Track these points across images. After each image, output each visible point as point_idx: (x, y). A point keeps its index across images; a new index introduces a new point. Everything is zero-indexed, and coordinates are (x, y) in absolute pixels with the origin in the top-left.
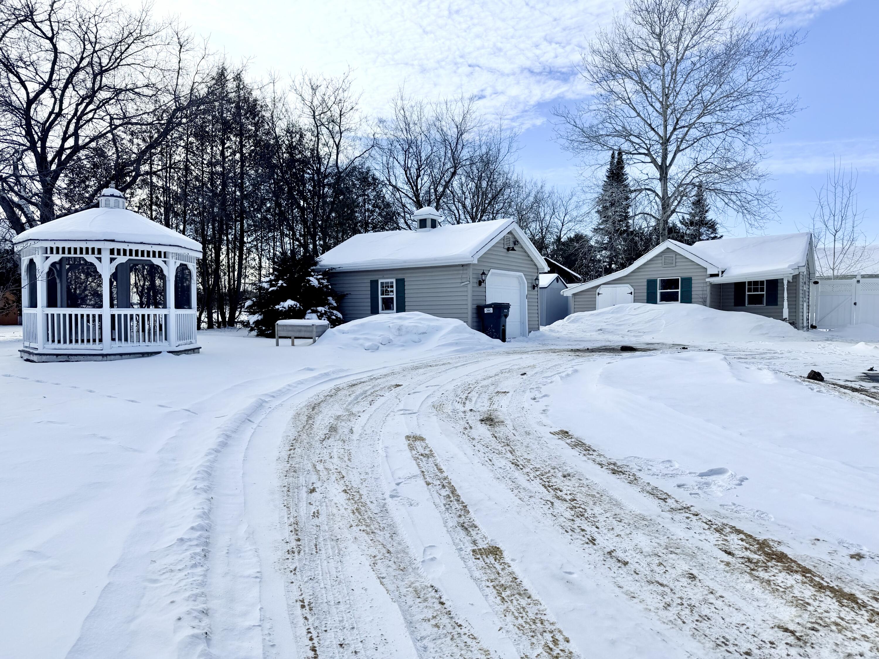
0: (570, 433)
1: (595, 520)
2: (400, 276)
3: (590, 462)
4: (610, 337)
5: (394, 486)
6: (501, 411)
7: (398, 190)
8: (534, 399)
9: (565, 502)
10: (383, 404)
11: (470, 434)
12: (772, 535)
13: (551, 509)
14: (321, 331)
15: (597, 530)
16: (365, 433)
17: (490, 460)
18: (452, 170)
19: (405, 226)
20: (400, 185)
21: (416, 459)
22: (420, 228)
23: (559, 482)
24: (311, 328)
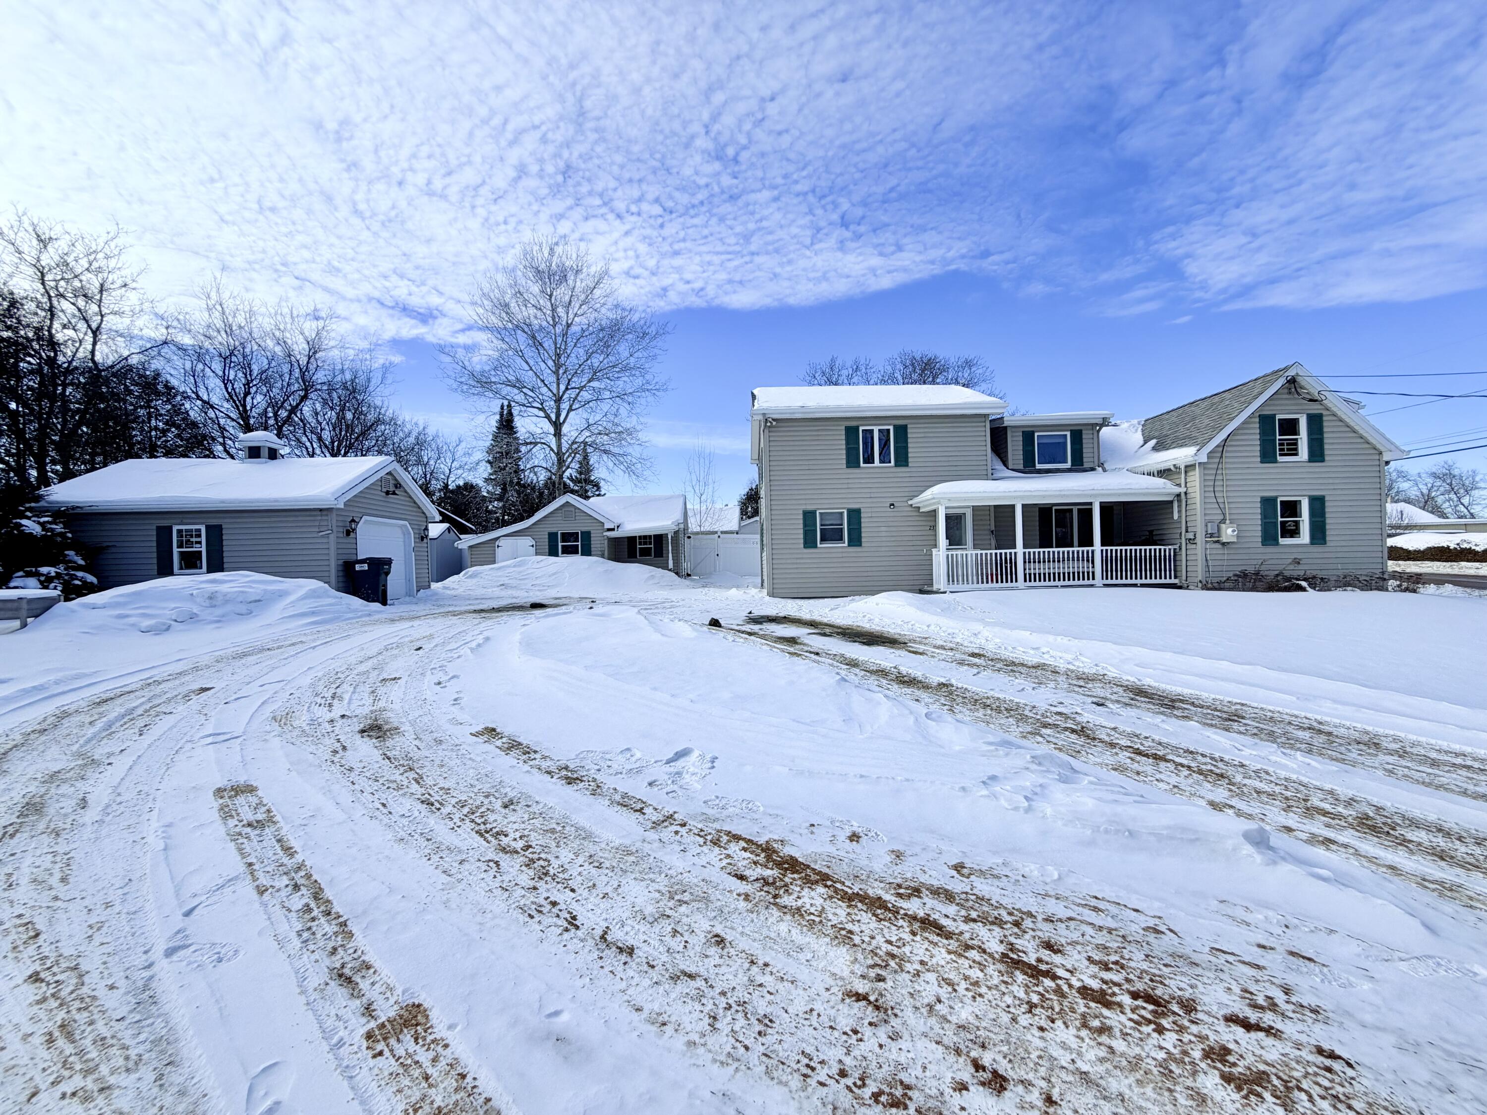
0: (498, 730)
1: (566, 876)
2: (214, 522)
3: (535, 771)
4: (515, 593)
5: (178, 921)
6: (392, 710)
7: (212, 407)
8: (439, 683)
9: (515, 856)
10: (170, 729)
11: (343, 762)
12: (771, 832)
13: (499, 878)
14: (40, 608)
15: (572, 895)
16: (119, 799)
17: (384, 805)
18: (302, 393)
19: (224, 455)
20: (215, 400)
21: (235, 837)
22: (250, 457)
23: (500, 819)
24: (16, 604)
